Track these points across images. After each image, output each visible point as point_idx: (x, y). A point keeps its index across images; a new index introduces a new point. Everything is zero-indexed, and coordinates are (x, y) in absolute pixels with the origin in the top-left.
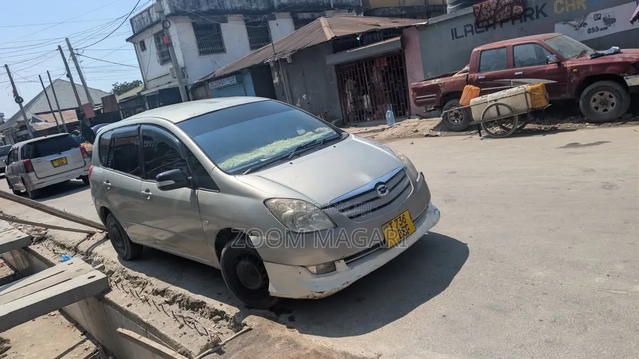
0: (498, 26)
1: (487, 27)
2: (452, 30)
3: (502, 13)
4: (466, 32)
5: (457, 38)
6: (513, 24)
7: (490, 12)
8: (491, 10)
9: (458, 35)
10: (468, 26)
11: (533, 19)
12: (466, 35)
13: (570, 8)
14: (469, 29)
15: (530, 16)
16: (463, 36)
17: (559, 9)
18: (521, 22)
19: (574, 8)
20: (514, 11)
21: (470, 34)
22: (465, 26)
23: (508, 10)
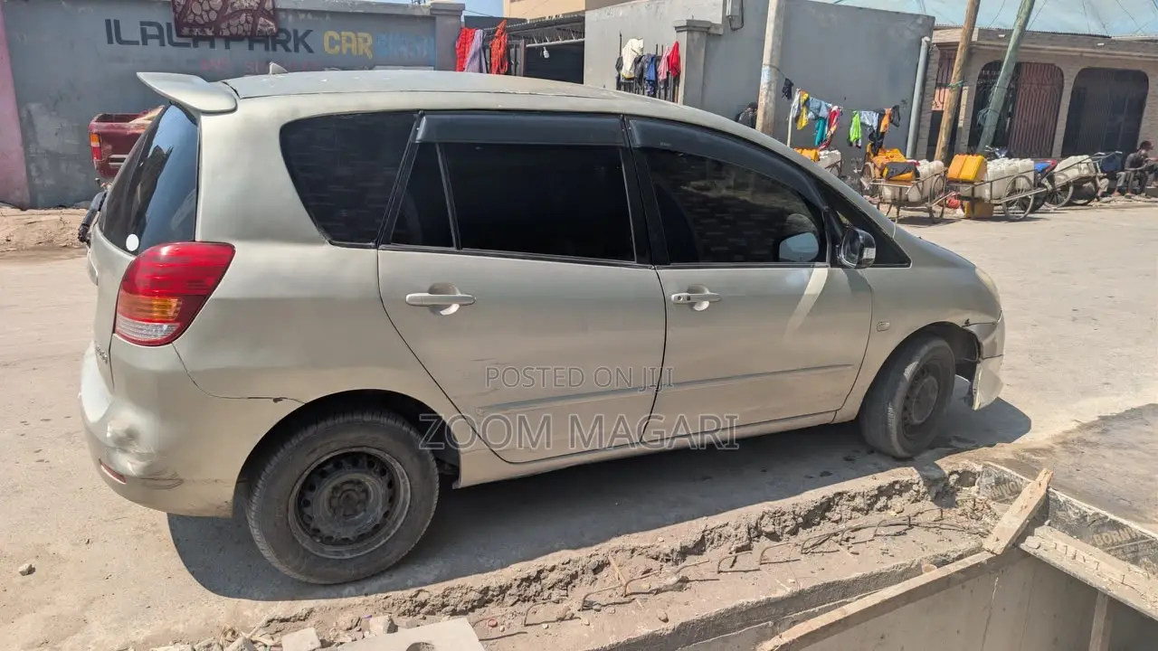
0: (220, 44)
1: (197, 40)
2: (108, 22)
3: (233, 22)
4: (145, 38)
5: (120, 41)
6: (251, 48)
7: (208, 12)
8: (211, 9)
9: (124, 37)
10: (150, 24)
11: (287, 50)
12: (145, 43)
13: (349, 50)
14: (152, 31)
15: (284, 44)
16: (137, 43)
17: (332, 46)
18: (267, 48)
19: (354, 52)
20: (259, 27)
21: (154, 43)
22: (142, 23)
23: (247, 21)
